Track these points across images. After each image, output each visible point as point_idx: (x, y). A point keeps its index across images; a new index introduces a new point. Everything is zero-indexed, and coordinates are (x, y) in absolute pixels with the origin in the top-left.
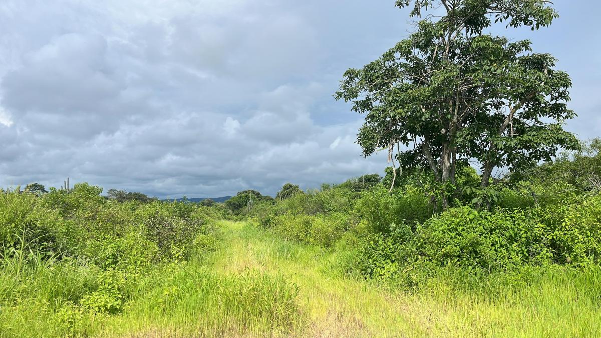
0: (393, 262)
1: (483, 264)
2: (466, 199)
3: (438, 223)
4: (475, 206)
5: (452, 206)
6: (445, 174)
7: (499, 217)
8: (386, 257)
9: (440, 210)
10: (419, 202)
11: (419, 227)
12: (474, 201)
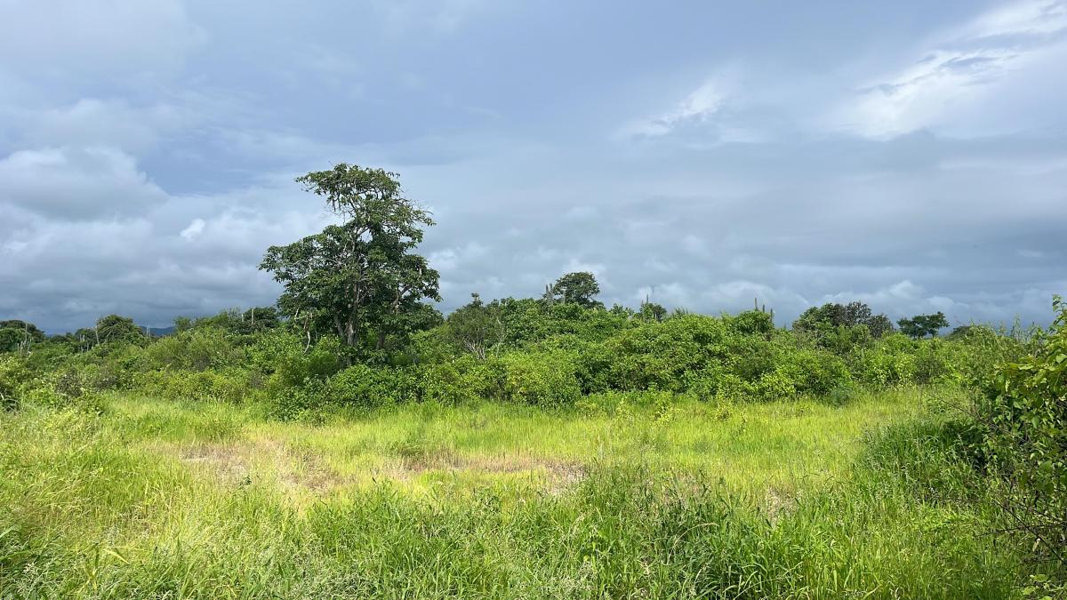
0: (306, 408)
1: (370, 404)
2: (364, 358)
3: (342, 376)
4: (370, 365)
5: (353, 364)
6: (350, 339)
7: (384, 372)
8: (301, 405)
9: (345, 367)
10: (328, 359)
11: (328, 381)
12: (369, 360)
